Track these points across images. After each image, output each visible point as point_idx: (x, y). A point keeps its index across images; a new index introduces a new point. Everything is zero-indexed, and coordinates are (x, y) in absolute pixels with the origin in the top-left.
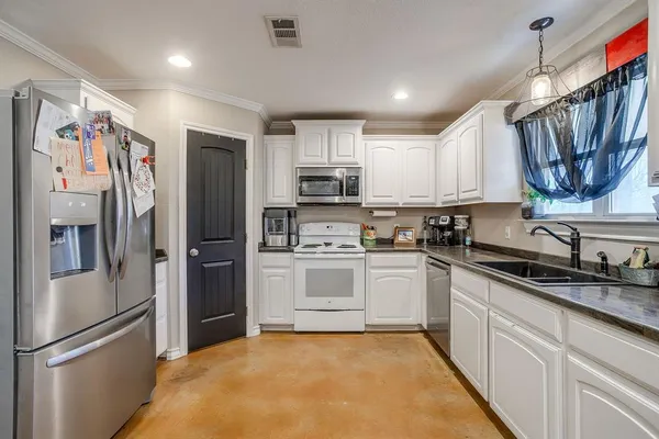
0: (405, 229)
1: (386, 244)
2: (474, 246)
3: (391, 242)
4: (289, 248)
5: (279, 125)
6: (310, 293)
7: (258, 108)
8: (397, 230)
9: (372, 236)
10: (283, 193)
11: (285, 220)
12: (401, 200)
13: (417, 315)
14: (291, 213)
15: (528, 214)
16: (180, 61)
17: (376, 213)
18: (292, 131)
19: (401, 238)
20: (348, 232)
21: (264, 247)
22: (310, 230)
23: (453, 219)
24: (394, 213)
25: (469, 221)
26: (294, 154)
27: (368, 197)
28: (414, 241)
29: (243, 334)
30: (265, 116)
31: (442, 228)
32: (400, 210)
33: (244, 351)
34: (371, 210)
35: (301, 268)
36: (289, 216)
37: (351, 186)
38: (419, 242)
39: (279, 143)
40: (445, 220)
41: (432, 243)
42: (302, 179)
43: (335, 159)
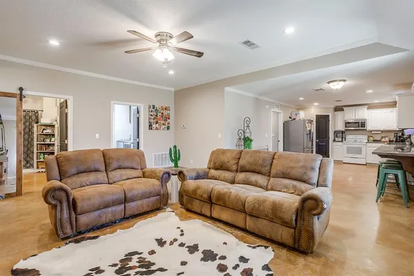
0: (385, 137)
1: (378, 141)
3: (380, 141)
4: (342, 141)
5: (339, 109)
6: (348, 153)
7: (333, 106)
8: (382, 137)
9: (372, 139)
10: (341, 127)
11: (341, 134)
12: (382, 128)
14: (343, 132)
16: (316, 104)
17: (373, 132)
18: (343, 110)
19: (383, 140)
20: (363, 138)
21: (334, 141)
22: (350, 137)
24: (380, 132)
26: (344, 116)
27: (369, 127)
28: (388, 141)
32: (383, 131)
34: (371, 131)
35: (345, 146)
37: (363, 124)
38: (391, 141)
39: (339, 114)
40: (400, 134)
41: (397, 141)
42: (346, 123)
43: (357, 117)
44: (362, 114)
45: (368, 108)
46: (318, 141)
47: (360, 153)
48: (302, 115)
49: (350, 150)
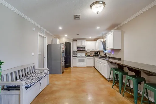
0: (91, 54)
2: (100, 56)
3: (90, 56)
4: (76, 56)
5: (75, 40)
6: (79, 62)
7: (72, 38)
8: (90, 54)
9: (87, 55)
10: (75, 49)
14: (76, 52)
17: (88, 52)
19: (91, 55)
20: (84, 54)
21: (73, 56)
22: (79, 54)
23: (98, 52)
25: (100, 53)
26: (77, 44)
27: (86, 49)
31: (96, 54)
32: (91, 51)
33: (71, 69)
34: (87, 51)
35: (78, 59)
37: (84, 48)
38: (93, 56)
39: (75, 42)
40: (96, 53)
41: (95, 56)
42: (78, 47)
44: (84, 43)
45: (86, 41)
46: (66, 56)
48: (58, 41)
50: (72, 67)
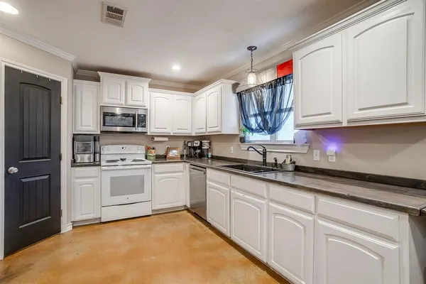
0: (173, 149)
1: (162, 158)
2: (213, 158)
3: (165, 157)
4: (95, 163)
5: (87, 73)
6: (113, 194)
7: (71, 58)
8: (169, 149)
9: (153, 153)
10: (90, 124)
11: (92, 143)
12: (172, 131)
13: (184, 199)
14: (96, 138)
15: (243, 140)
17: (156, 139)
18: (98, 79)
19: (171, 154)
20: (136, 151)
22: (109, 151)
23: (201, 143)
24: (166, 139)
25: (210, 143)
26: (99, 96)
27: (152, 128)
28: (179, 156)
29: (58, 231)
30: (75, 65)
31: (195, 148)
32: (171, 137)
33: (58, 245)
34: (152, 137)
35: (107, 177)
36: (95, 140)
37: (142, 120)
38: (182, 156)
39: (86, 87)
40: (197, 144)
41: (189, 157)
42: (105, 115)
43: (130, 102)
44: (141, 96)
45: (151, 86)
46: (14, 170)
47: (140, 189)
49: (118, 187)
50: (66, 227)
